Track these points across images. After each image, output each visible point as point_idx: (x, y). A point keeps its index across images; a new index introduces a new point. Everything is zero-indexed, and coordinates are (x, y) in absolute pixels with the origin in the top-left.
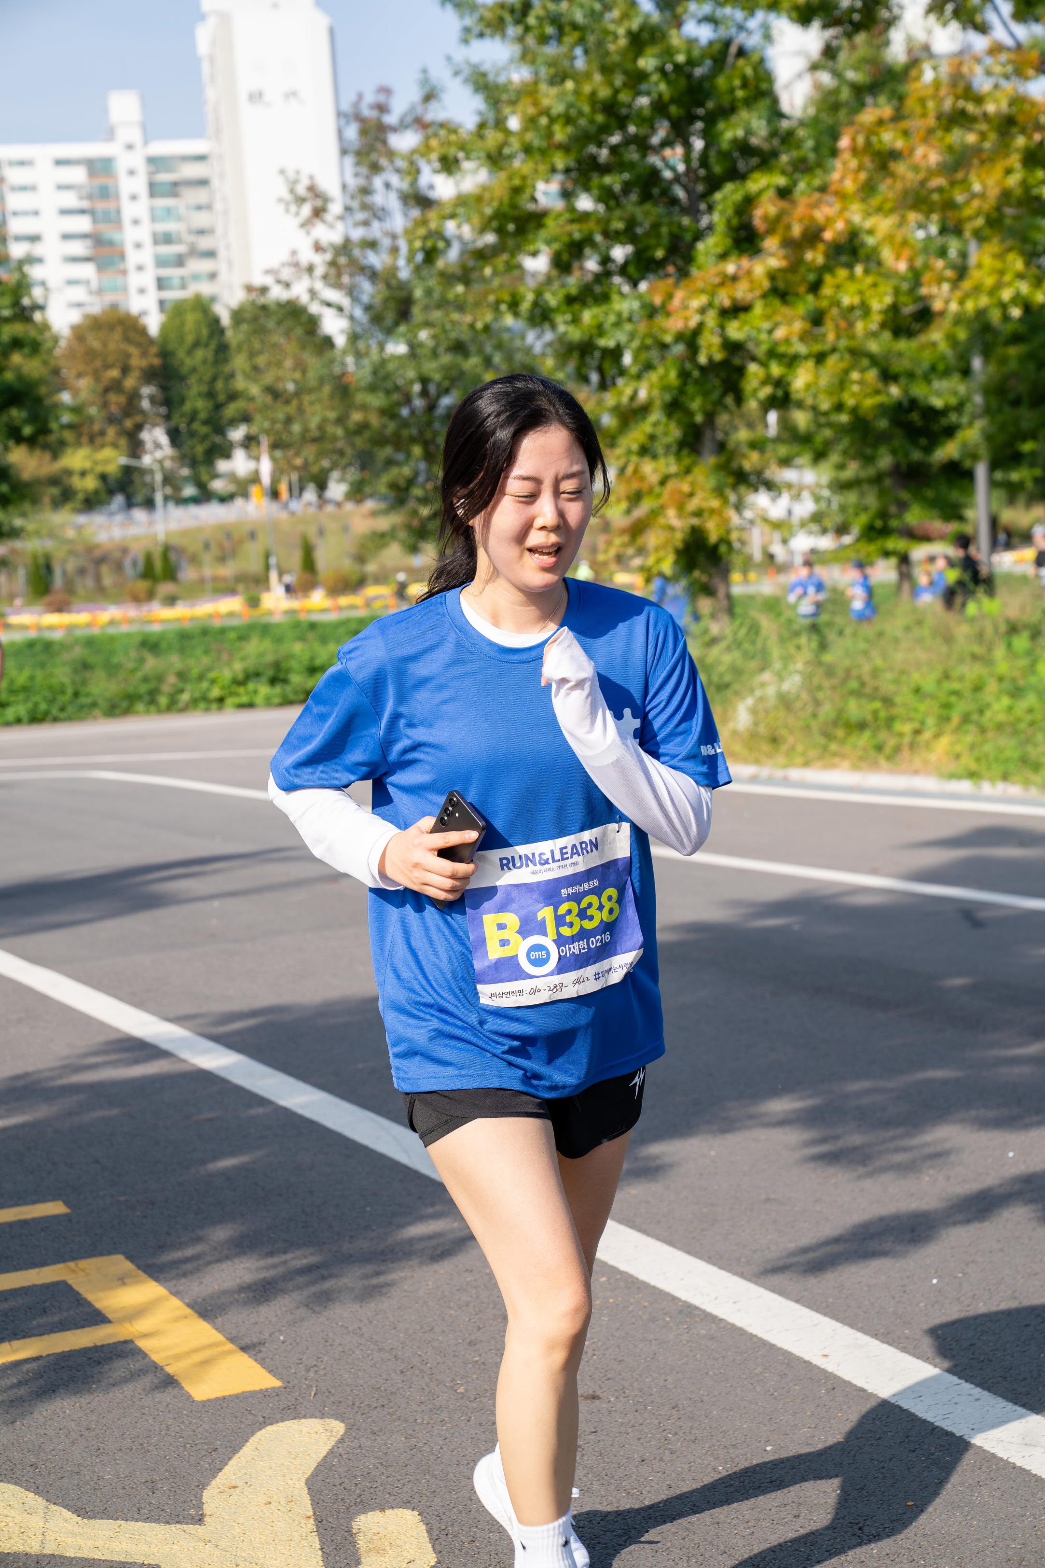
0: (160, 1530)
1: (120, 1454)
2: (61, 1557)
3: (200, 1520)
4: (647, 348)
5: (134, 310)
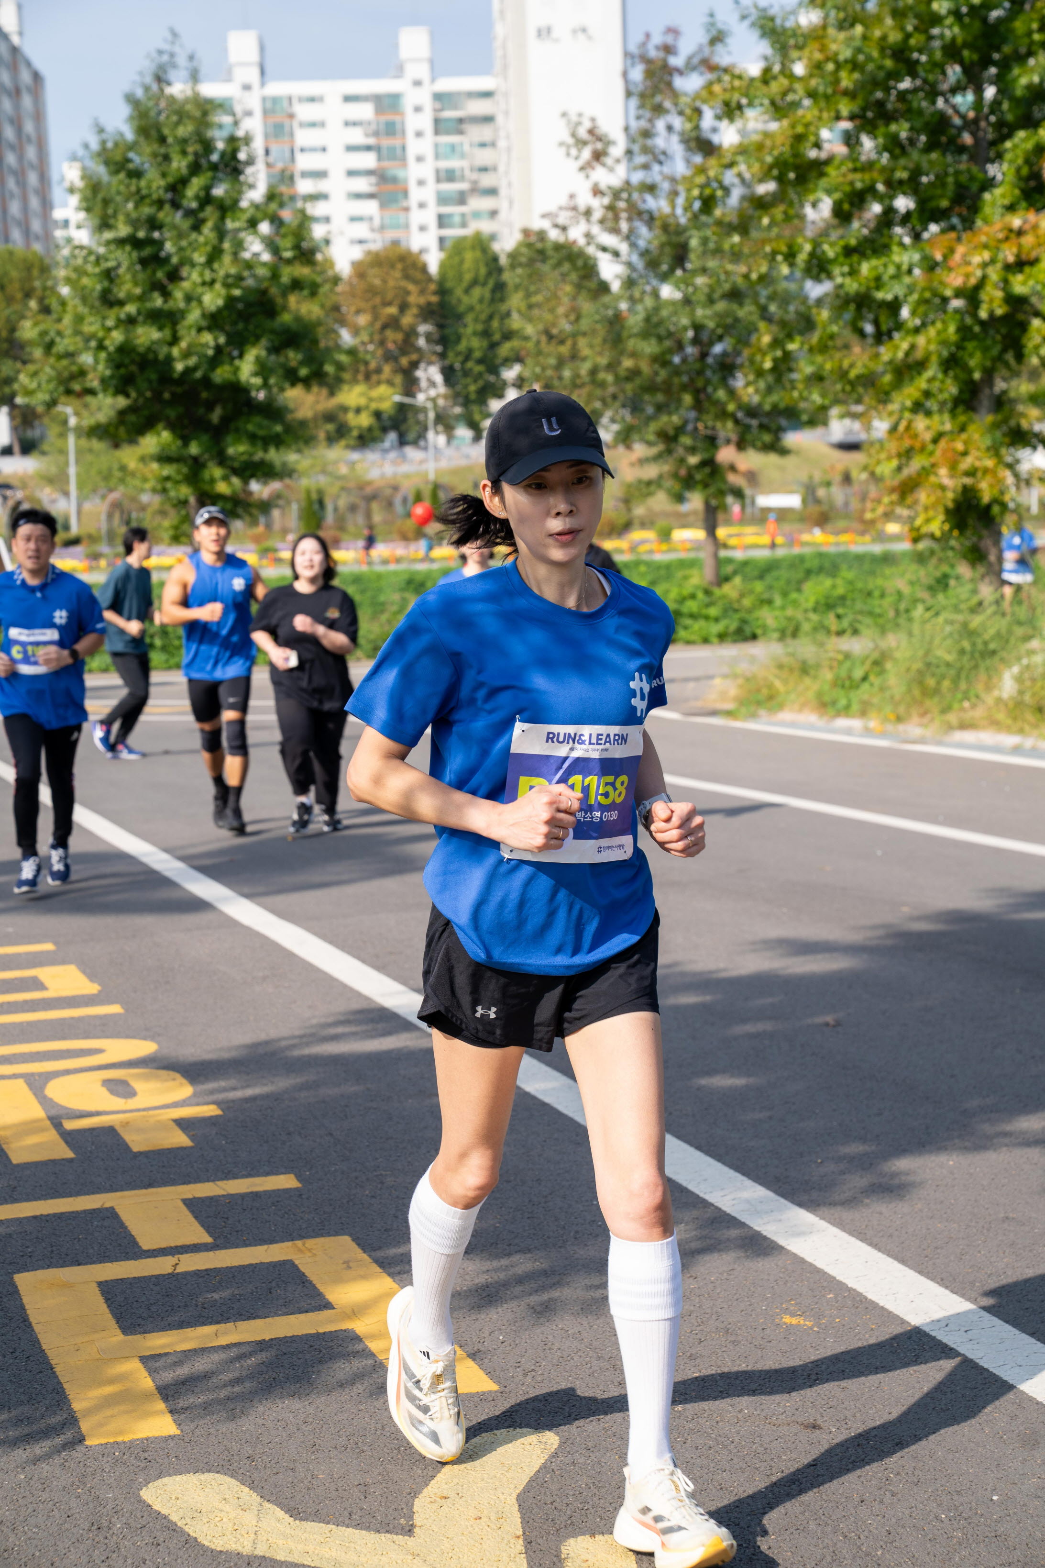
0: (370, 1537)
1: (335, 1452)
2: (271, 1560)
3: (409, 1531)
4: (927, 302)
5: (415, 247)
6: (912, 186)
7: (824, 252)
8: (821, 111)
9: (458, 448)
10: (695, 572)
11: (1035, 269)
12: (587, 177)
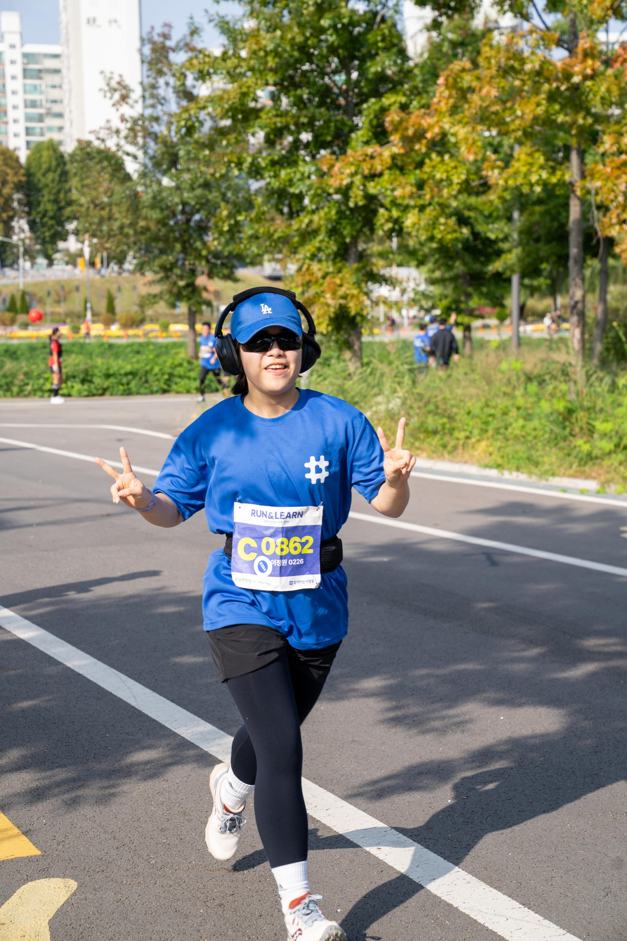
4: (319, 195)
5: (11, 146)
6: (310, 126)
7: (259, 163)
8: (257, 79)
9: (38, 270)
10: (182, 350)
11: (381, 180)
12: (117, 110)
